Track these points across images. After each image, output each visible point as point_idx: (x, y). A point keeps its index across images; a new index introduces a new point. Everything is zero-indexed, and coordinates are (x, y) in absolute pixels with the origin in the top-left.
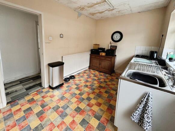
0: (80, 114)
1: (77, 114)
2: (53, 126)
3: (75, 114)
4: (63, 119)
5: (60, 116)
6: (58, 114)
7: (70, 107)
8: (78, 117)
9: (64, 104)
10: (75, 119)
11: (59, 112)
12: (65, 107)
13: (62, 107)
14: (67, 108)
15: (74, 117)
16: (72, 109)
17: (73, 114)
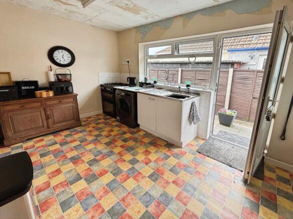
0: (163, 174)
1: (162, 178)
2: (186, 214)
3: (163, 181)
4: (172, 199)
5: (167, 206)
6: (162, 212)
7: (147, 190)
8: (168, 177)
9: (140, 204)
10: (171, 180)
11: (159, 211)
12: (148, 199)
13: (147, 207)
14: (150, 196)
15: (168, 182)
16: (152, 185)
17: (162, 183)
